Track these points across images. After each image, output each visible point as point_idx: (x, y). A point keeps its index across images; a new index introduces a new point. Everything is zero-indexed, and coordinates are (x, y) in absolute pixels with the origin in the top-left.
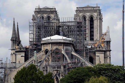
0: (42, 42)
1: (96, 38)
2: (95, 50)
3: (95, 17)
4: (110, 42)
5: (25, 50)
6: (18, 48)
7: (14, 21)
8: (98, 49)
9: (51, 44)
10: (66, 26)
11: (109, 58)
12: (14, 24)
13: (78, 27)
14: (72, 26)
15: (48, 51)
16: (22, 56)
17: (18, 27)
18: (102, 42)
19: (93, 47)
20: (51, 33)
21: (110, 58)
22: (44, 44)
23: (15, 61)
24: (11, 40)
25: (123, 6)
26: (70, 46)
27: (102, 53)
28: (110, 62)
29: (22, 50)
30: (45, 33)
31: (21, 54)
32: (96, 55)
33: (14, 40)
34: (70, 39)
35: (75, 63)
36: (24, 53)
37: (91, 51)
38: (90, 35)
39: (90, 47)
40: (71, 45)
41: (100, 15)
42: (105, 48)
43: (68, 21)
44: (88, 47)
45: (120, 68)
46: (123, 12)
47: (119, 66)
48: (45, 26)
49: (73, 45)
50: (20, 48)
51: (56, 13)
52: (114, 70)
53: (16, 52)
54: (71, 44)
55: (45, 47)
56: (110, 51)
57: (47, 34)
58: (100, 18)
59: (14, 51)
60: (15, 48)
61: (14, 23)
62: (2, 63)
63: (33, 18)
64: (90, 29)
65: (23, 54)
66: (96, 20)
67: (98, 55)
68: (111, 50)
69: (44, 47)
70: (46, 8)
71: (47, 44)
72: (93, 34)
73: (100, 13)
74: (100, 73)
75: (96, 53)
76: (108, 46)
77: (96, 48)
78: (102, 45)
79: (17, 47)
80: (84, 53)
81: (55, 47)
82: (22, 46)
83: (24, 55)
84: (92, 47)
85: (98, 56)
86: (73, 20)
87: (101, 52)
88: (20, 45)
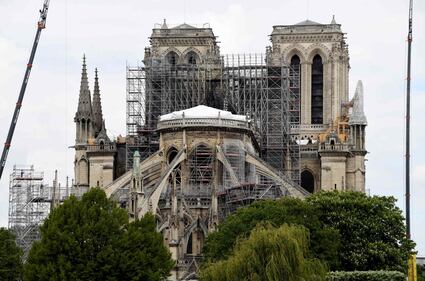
0: (160, 127)
1: (329, 116)
2: (320, 150)
3: (327, 54)
4: (364, 126)
5: (115, 149)
6: (95, 144)
7: (84, 65)
8: (328, 147)
9: (184, 132)
10: (235, 80)
11: (359, 173)
12: (84, 74)
13: (270, 84)
14: (252, 79)
15: (176, 153)
16: (105, 168)
17: (97, 83)
18: (341, 128)
19: (313, 142)
20: (190, 99)
21: (363, 173)
22: (164, 131)
23: (86, 182)
24: (77, 120)
25: (410, 23)
26: (242, 140)
27: (341, 161)
28: (364, 185)
29: (107, 148)
30: (172, 98)
31: (102, 161)
32: (323, 165)
33: (83, 121)
34: (242, 118)
35: (251, 189)
36: (112, 158)
37: (307, 154)
38: (312, 108)
39: (305, 142)
40: (245, 136)
41: (342, 49)
42: (350, 146)
43: (242, 64)
44: (298, 141)
45: (383, 204)
46: (410, 40)
47: (381, 196)
48: (173, 80)
49: (250, 134)
50: (102, 143)
51: (215, 43)
52: (365, 208)
53: (89, 154)
54: (246, 131)
55: (167, 142)
56: (364, 153)
57: (179, 103)
58: (341, 58)
59: (83, 152)
60: (85, 144)
61: (84, 70)
62: (42, 186)
63: (146, 57)
64: (312, 90)
65: (109, 161)
66: (330, 65)
67: (329, 165)
68: (366, 152)
69: (164, 140)
70: (184, 27)
71: (175, 131)
72: (319, 105)
73: (343, 43)
74: (325, 217)
75: (322, 158)
76: (358, 138)
77: (323, 144)
78: (341, 137)
79: (92, 140)
80: (289, 158)
81: (196, 142)
82: (107, 138)
83: (112, 164)
84: (310, 142)
85: (328, 169)
86: (261, 62)
87: (337, 158)
88: (100, 135)
